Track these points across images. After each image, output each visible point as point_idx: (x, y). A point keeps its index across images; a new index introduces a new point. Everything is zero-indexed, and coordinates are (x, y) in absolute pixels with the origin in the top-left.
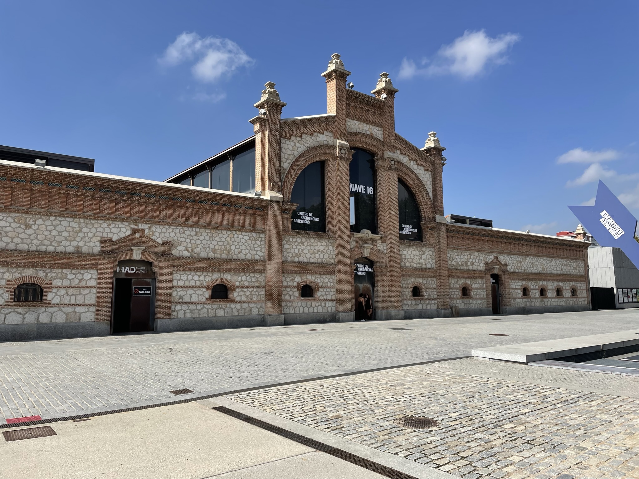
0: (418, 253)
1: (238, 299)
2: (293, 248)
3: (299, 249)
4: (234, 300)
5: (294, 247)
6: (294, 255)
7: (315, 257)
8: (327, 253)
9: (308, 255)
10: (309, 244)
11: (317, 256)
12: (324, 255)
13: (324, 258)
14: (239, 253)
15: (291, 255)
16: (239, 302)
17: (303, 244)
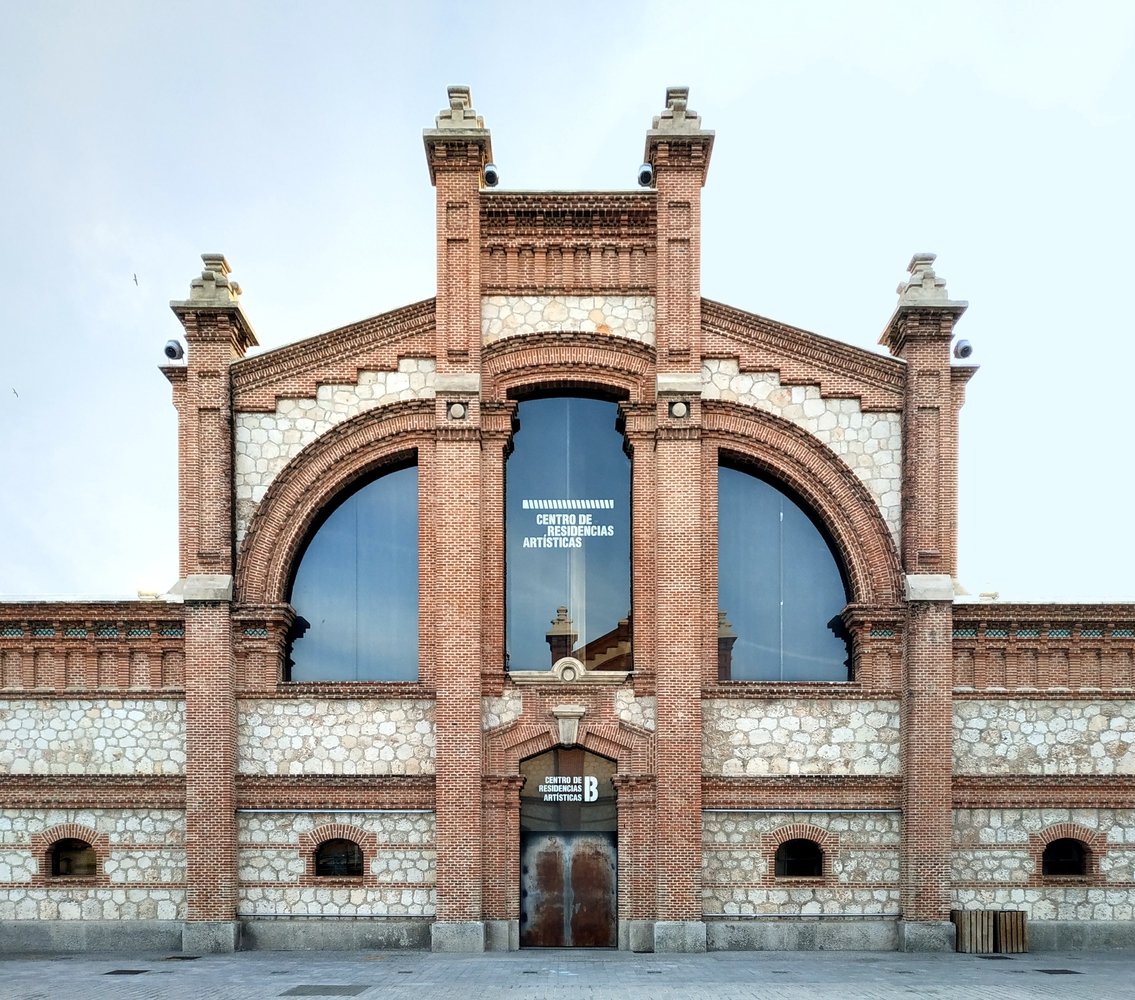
0: (810, 723)
1: (118, 878)
2: (284, 735)
3: (305, 738)
4: (107, 880)
5: (289, 731)
6: (289, 755)
7: (363, 757)
8: (407, 742)
9: (339, 754)
10: (342, 719)
11: (371, 754)
12: (395, 750)
13: (396, 758)
14: (117, 757)
15: (277, 756)
16: (121, 886)
17: (320, 720)
